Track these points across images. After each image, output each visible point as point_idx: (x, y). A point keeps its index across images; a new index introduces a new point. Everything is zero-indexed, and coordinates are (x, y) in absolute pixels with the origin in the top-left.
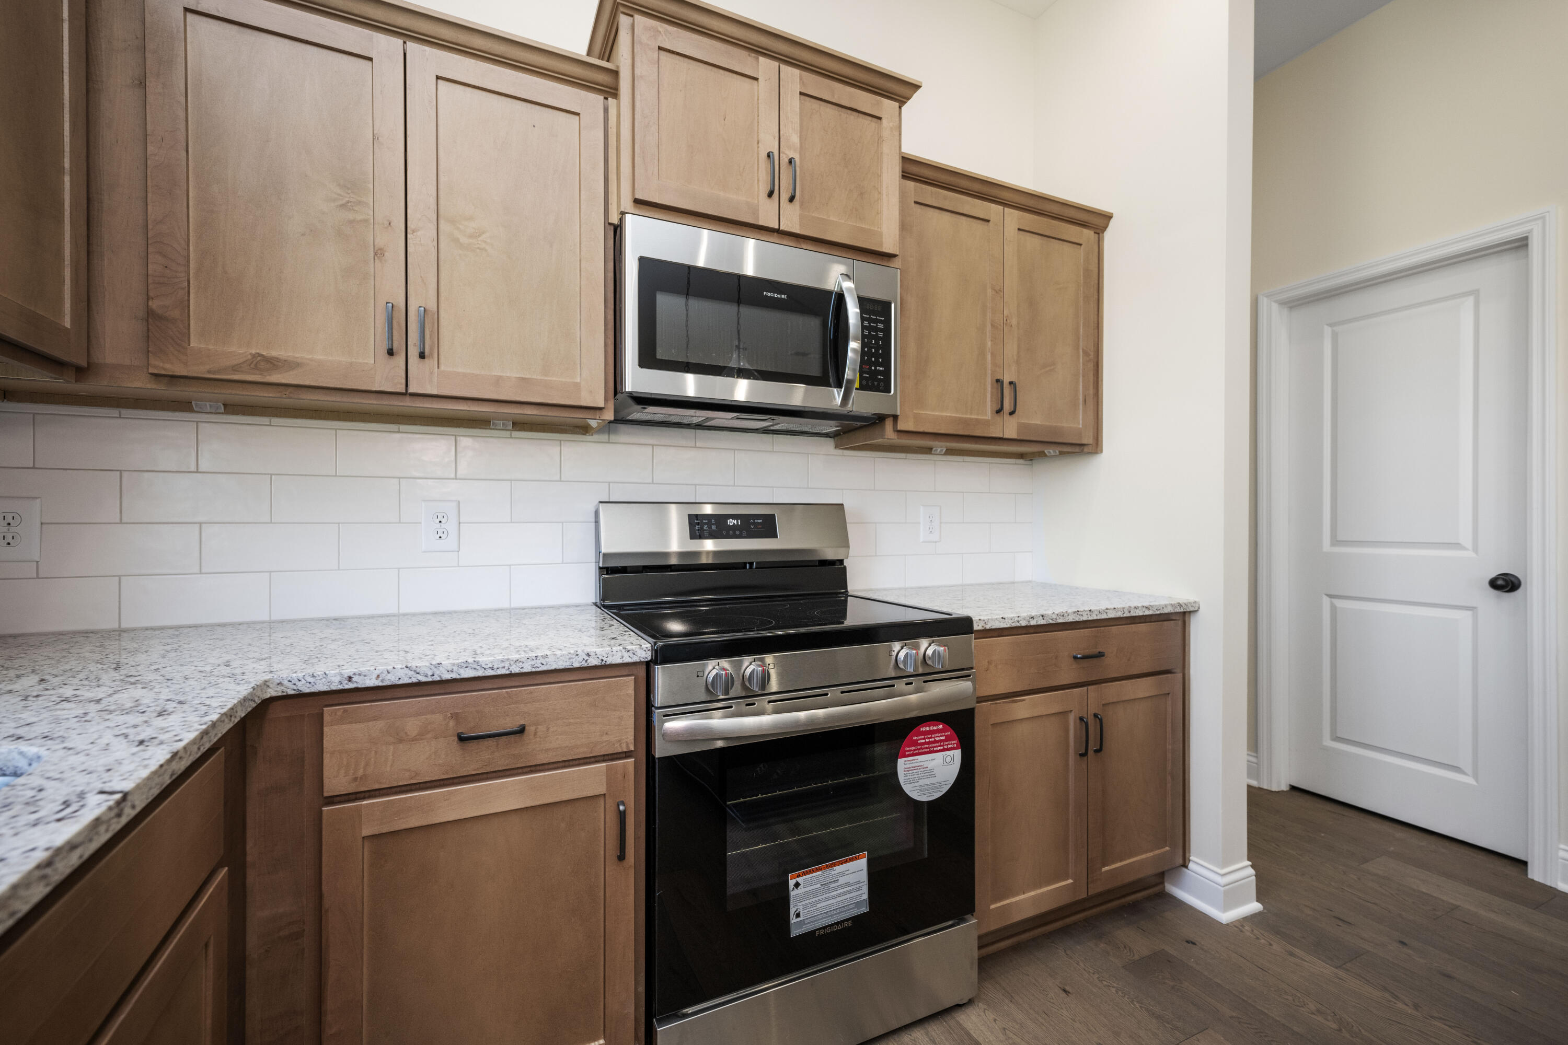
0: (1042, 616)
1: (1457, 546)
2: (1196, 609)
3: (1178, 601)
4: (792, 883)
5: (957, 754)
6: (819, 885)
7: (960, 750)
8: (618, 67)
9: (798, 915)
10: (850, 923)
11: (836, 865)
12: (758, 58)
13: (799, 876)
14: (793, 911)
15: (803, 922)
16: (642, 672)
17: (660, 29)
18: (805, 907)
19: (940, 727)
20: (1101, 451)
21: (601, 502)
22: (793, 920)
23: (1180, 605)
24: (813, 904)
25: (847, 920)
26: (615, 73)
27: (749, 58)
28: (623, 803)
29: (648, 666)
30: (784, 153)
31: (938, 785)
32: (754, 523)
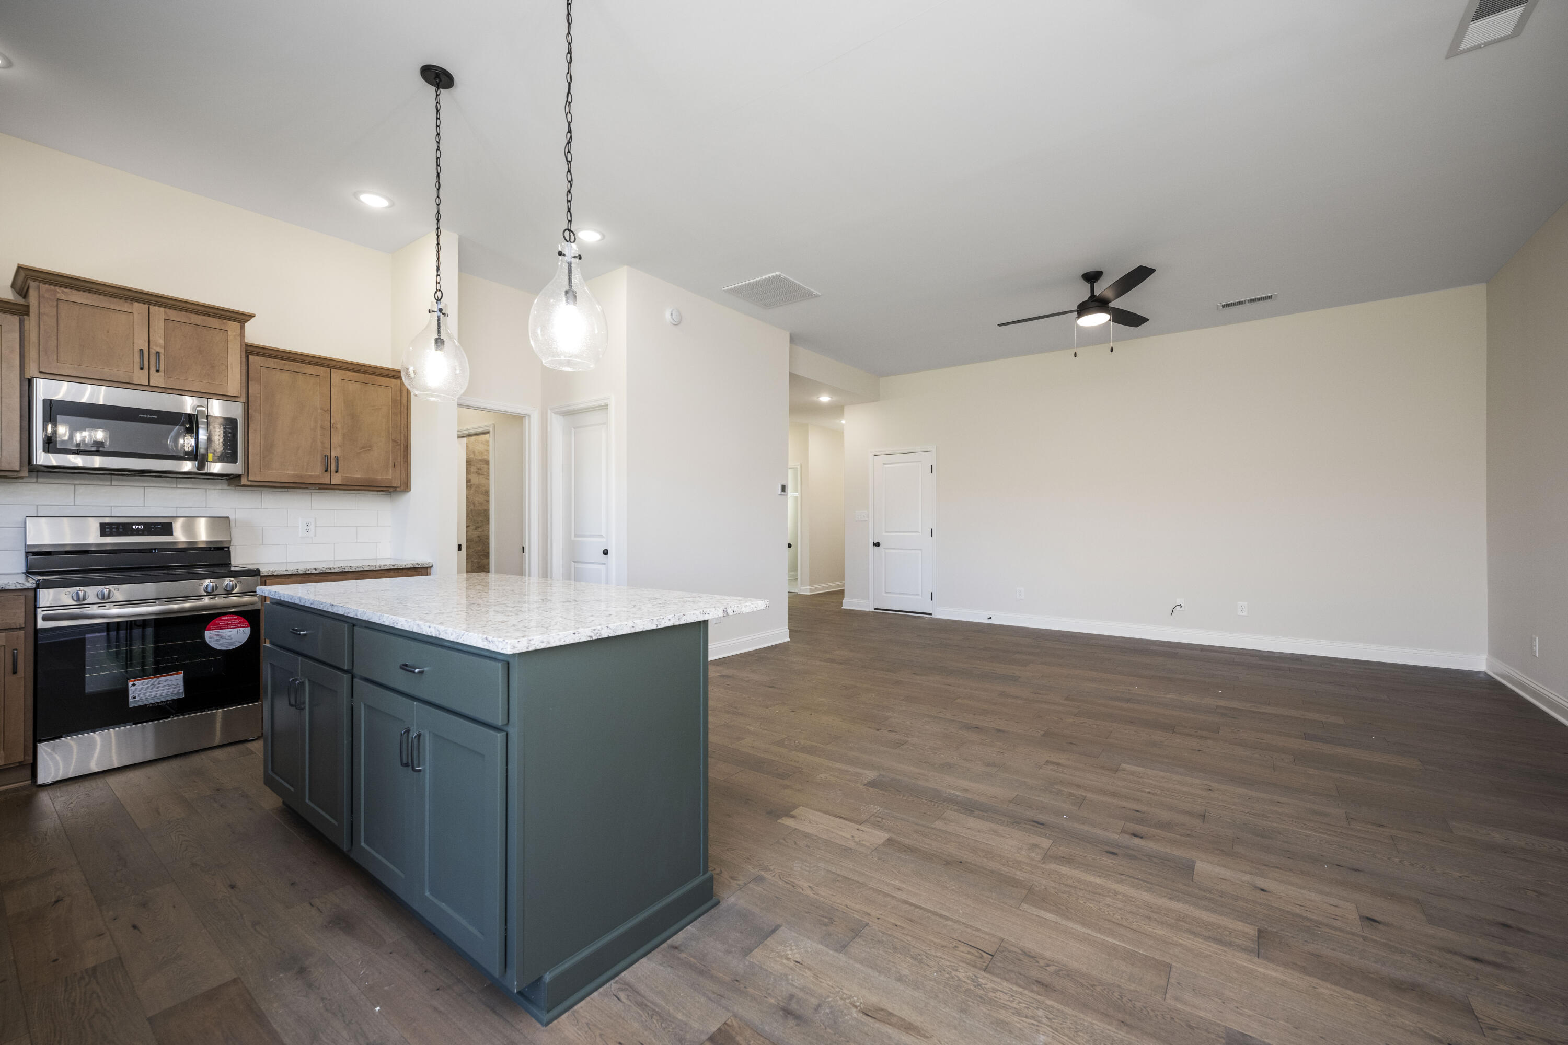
0: (315, 569)
1: (601, 536)
2: (430, 566)
3: (416, 562)
4: (130, 684)
5: (248, 630)
6: (149, 685)
7: (249, 628)
8: (29, 303)
9: (135, 698)
10: (171, 702)
11: (161, 676)
12: (132, 303)
13: (135, 681)
14: (131, 696)
15: (138, 701)
16: (32, 594)
17: (58, 290)
18: (139, 695)
19: (236, 617)
20: (410, 490)
21: (27, 517)
22: (131, 700)
23: (418, 564)
24: (146, 693)
25: (169, 701)
26: (28, 307)
27: (126, 304)
28: (16, 650)
29: (35, 590)
30: (152, 348)
31: (234, 643)
32: (155, 528)
